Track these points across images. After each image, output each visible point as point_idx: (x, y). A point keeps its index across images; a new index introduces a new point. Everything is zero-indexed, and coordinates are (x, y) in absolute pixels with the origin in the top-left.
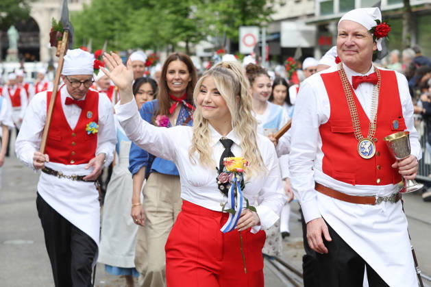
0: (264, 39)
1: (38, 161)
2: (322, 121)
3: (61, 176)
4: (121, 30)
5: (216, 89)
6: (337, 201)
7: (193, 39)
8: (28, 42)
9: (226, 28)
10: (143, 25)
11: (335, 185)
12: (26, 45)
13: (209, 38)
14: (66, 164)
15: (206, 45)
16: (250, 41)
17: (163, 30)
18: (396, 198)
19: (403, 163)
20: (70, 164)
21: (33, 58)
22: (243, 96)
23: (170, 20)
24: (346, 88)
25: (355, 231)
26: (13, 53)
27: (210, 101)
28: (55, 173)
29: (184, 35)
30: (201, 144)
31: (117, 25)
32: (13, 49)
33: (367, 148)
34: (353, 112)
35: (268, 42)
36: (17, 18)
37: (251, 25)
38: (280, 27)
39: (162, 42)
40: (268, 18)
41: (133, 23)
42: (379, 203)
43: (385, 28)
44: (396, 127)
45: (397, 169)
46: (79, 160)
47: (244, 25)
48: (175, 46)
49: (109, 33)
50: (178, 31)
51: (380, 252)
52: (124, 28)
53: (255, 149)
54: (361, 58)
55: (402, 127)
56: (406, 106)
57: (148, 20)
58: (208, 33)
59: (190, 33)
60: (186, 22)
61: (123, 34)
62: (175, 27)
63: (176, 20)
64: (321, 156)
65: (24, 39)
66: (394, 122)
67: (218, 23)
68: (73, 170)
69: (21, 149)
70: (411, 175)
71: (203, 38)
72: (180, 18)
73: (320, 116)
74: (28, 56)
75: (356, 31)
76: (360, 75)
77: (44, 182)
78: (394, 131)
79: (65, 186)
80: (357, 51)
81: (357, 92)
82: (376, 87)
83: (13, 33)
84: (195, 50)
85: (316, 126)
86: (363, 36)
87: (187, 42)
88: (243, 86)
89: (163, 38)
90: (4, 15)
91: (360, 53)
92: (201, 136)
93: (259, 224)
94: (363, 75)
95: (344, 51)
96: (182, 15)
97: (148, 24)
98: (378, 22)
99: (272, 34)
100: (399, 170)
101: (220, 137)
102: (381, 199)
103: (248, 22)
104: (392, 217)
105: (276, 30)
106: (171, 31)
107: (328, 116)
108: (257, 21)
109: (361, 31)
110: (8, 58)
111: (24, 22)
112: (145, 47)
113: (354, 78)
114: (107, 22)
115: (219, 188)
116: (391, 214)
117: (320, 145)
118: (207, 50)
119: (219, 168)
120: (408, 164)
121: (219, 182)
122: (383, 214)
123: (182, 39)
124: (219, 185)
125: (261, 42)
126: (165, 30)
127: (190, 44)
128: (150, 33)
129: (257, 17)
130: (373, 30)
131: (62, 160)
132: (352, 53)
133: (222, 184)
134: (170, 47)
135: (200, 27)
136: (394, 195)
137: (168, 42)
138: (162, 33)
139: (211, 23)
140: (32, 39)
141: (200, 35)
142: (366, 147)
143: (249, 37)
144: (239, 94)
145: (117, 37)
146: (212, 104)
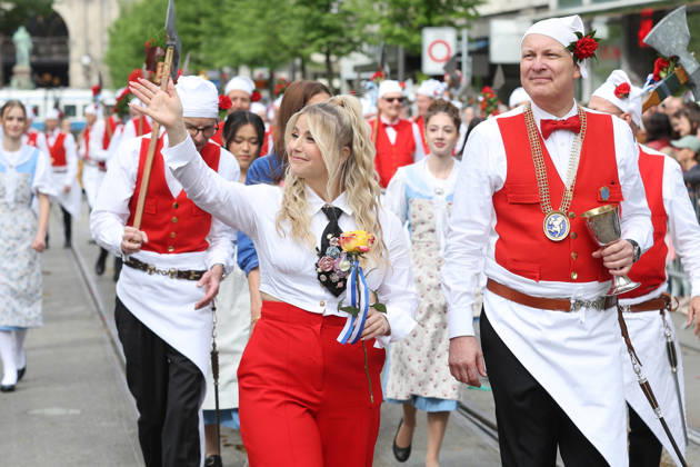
0: (465, 48)
1: (131, 240)
2: (496, 187)
3: (153, 271)
4: (213, 34)
5: (308, 133)
6: (514, 305)
7: (339, 49)
8: (50, 53)
9: (398, 30)
10: (251, 25)
11: (512, 281)
12: (45, 59)
13: (365, 47)
14: (160, 252)
15: (361, 59)
16: (441, 52)
17: (286, 33)
18: (606, 303)
19: (607, 250)
20: (167, 252)
21: (57, 81)
22: (355, 147)
23: (300, 17)
24: (533, 137)
25: (539, 350)
26: (22, 73)
27: (299, 149)
28: (145, 267)
29: (322, 41)
30: (294, 209)
31: (204, 25)
32: (23, 67)
33: (557, 226)
34: (541, 173)
35: (471, 53)
36: (31, 13)
37: (441, 25)
38: (488, 28)
39: (285, 54)
40: (471, 12)
41: (233, 20)
42: (576, 309)
43: (591, 43)
44: (606, 197)
45: (600, 260)
46: (182, 247)
47: (430, 25)
48: (306, 60)
49: (190, 39)
50: (312, 35)
51: (572, 383)
52: (217, 30)
53: (377, 227)
54: (557, 88)
55: (616, 199)
56: (624, 167)
57: (261, 16)
58: (364, 38)
59: (333, 38)
60: (328, 19)
61: (215, 40)
62: (308, 29)
63: (309, 16)
64: (495, 239)
65: (42, 49)
66: (602, 189)
67: (384, 21)
68: (170, 262)
69: (99, 224)
70: (622, 268)
71: (355, 47)
72: (316, 13)
73: (493, 177)
74: (47, 77)
75: (548, 48)
76: (554, 118)
77: (127, 279)
78: (601, 203)
79: (159, 288)
80: (550, 79)
81: (549, 144)
82: (579, 137)
83: (22, 38)
84: (339, 67)
85: (488, 194)
86: (558, 56)
87: (328, 54)
88: (356, 133)
89: (286, 47)
90: (8, 6)
91: (556, 81)
92: (295, 199)
93: (388, 333)
94: (559, 119)
95: (531, 79)
96: (320, 7)
97: (260, 22)
98: (579, 35)
99: (478, 40)
100: (603, 261)
101: (323, 204)
102: (580, 303)
103: (437, 19)
104: (595, 332)
105: (483, 34)
106: (301, 34)
107: (504, 178)
108: (452, 18)
109: (555, 49)
110: (14, 81)
111: (41, 19)
112: (253, 63)
113: (544, 122)
114: (187, 19)
115: (319, 278)
116: (594, 329)
117: (495, 222)
118: (358, 69)
119: (320, 248)
120: (615, 253)
121: (319, 270)
122: (581, 326)
123: (319, 50)
124: (320, 274)
125: (459, 55)
126: (290, 35)
127: (333, 58)
128: (262, 38)
129: (452, 12)
130: (573, 47)
131: (155, 246)
132: (544, 81)
133: (323, 273)
134: (298, 62)
135: (351, 29)
136: (603, 298)
137: (295, 54)
138: (285, 39)
139: (369, 21)
140: (55, 48)
141: (350, 41)
142: (556, 223)
143: (438, 45)
144: (350, 145)
145: (204, 46)
146: (303, 155)
